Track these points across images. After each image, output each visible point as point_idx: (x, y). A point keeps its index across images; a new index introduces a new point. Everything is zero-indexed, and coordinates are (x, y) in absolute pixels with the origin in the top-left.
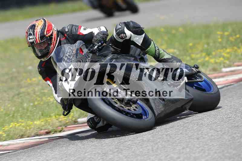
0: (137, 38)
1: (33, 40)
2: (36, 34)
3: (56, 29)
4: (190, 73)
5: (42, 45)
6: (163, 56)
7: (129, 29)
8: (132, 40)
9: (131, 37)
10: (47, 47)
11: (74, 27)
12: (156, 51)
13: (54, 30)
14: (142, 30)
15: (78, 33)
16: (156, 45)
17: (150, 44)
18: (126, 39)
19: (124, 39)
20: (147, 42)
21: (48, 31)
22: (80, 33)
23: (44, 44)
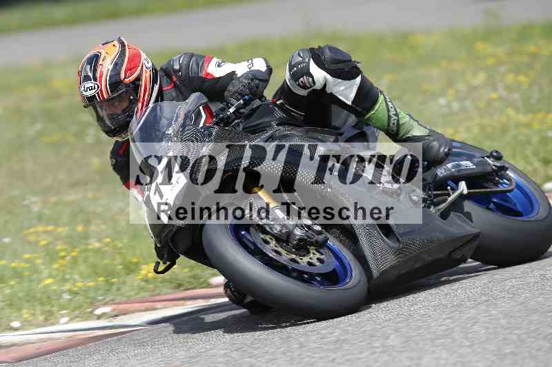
0: (340, 87)
1: (94, 91)
2: (101, 77)
3: (150, 65)
4: (477, 171)
5: (116, 104)
6: (409, 131)
7: (321, 65)
8: (329, 92)
9: (325, 85)
10: (127, 107)
11: (194, 59)
12: (389, 117)
13: (144, 67)
14: (356, 67)
15: (202, 74)
16: (390, 104)
17: (375, 101)
18: (314, 90)
19: (309, 88)
20: (367, 96)
21: (130, 69)
22: (208, 74)
23: (120, 101)
